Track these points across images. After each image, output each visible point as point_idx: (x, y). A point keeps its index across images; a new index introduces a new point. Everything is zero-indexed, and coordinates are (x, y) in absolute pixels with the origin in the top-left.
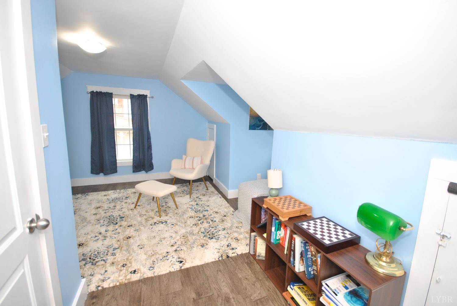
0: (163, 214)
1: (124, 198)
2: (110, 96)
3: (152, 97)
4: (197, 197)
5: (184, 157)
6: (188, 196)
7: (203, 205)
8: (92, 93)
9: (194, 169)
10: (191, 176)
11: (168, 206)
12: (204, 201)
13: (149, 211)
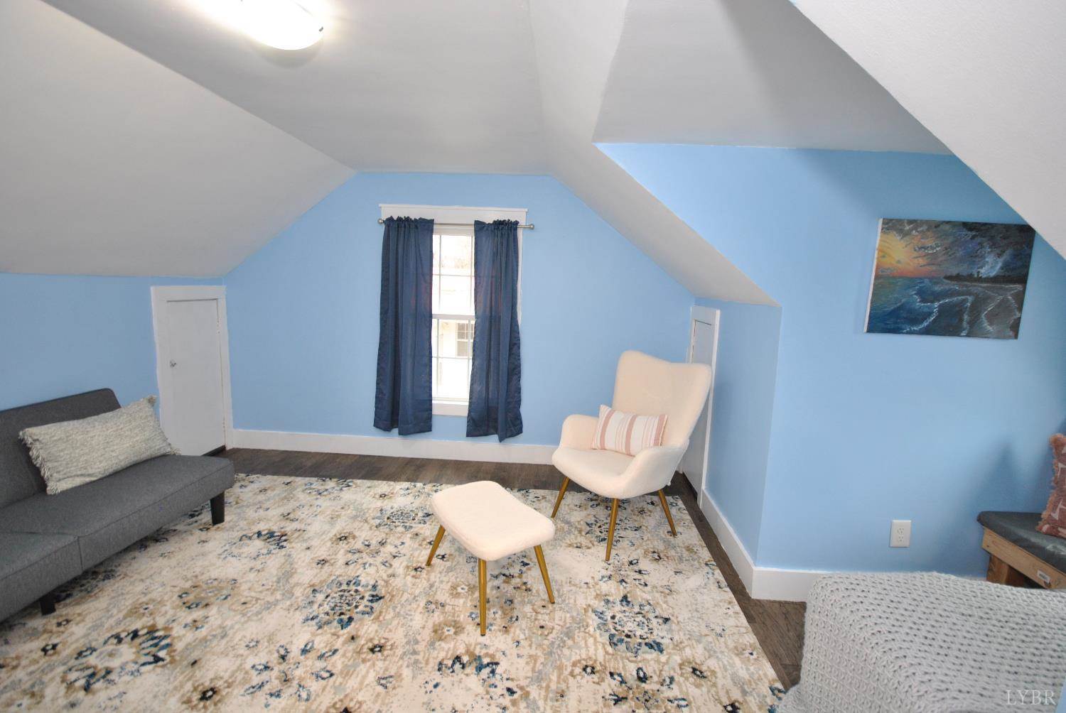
0: (495, 616)
1: (420, 514)
2: (424, 228)
3: (531, 228)
4: (631, 563)
5: (604, 410)
6: (601, 549)
7: (647, 608)
8: (390, 221)
9: (631, 456)
10: (613, 484)
11: (525, 583)
12: (654, 587)
13: (459, 590)
